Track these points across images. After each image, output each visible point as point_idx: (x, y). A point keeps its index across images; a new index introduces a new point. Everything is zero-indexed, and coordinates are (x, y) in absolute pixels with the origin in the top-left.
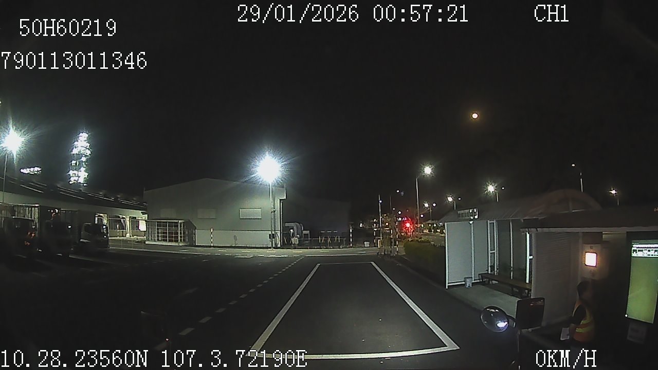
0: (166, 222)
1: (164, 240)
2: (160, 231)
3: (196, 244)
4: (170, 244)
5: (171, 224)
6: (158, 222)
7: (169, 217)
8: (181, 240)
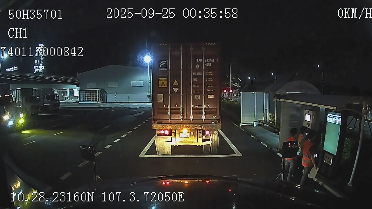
0: (90, 90)
1: (89, 101)
2: (87, 96)
3: (107, 102)
4: (93, 102)
5: (93, 92)
6: (86, 91)
7: (92, 87)
8: (99, 100)
